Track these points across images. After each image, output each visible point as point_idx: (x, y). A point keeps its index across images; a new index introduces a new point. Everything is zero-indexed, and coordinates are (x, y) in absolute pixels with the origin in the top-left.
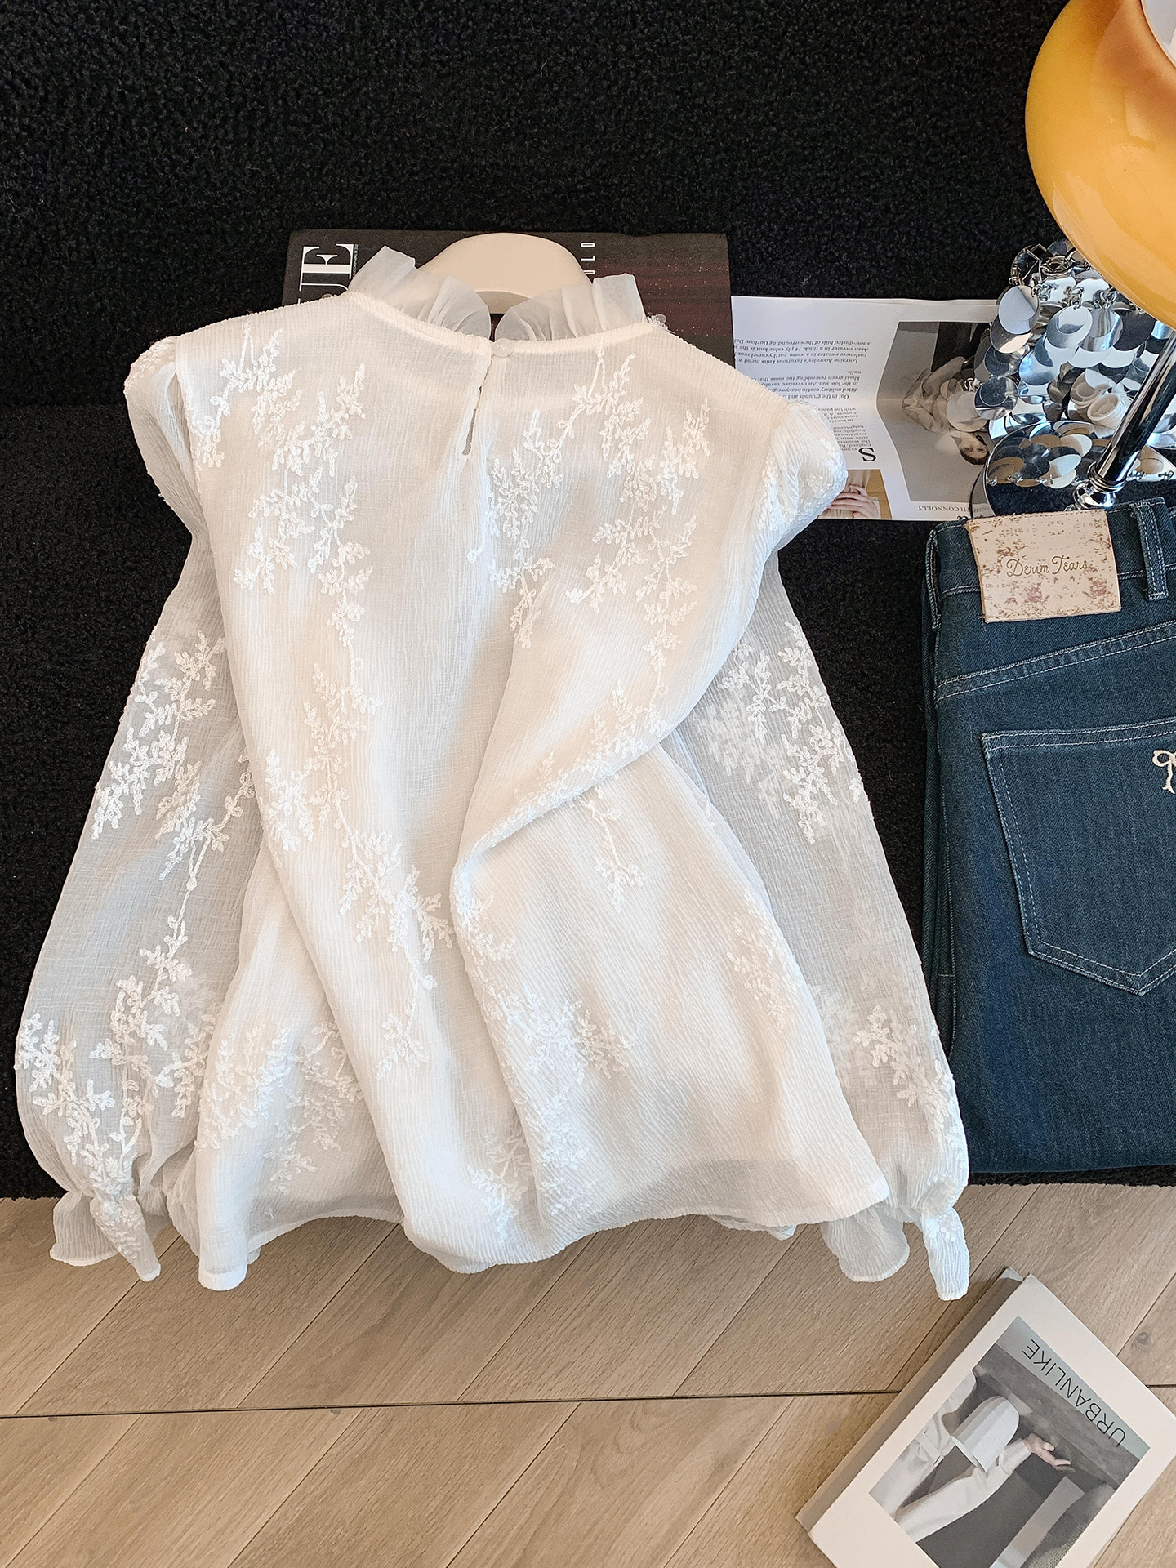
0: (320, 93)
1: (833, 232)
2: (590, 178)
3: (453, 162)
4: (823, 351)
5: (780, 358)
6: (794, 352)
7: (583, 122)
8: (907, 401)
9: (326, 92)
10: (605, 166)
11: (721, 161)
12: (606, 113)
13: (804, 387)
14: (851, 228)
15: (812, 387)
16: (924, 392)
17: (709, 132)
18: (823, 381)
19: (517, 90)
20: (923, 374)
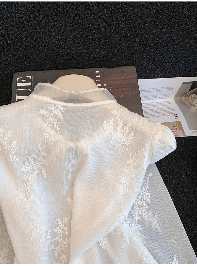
1: (170, 63)
2: (104, 54)
3: (64, 52)
4: (163, 89)
5: (151, 92)
6: (155, 90)
7: (102, 40)
8: (181, 98)
10: (108, 51)
12: (109, 37)
13: (156, 97)
15: (159, 97)
16: (186, 96)
18: (161, 95)
19: (83, 32)
20: (187, 92)
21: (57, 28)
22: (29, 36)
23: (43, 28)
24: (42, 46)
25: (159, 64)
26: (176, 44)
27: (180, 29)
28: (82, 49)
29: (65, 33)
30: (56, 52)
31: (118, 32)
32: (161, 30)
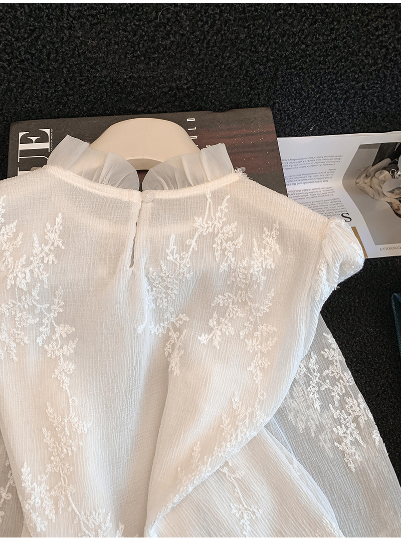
0: (13, 39)
1: (331, 103)
2: (191, 81)
3: (106, 77)
4: (318, 161)
5: (295, 167)
6: (302, 163)
7: (186, 48)
8: (357, 181)
9: (17, 39)
10: (200, 73)
11: (269, 67)
12: (201, 42)
13: (305, 178)
14: (340, 99)
15: (310, 178)
16: (367, 175)
17: (264, 50)
18: (315, 175)
19: (143, 31)
20: (368, 167)
21: (88, 20)
22: (28, 38)
23: (56, 19)
24: (57, 61)
25: (309, 103)
26: (343, 57)
27: (352, 25)
28: (143, 70)
29: (106, 33)
30: (88, 77)
31: (219, 31)
32: (311, 25)
